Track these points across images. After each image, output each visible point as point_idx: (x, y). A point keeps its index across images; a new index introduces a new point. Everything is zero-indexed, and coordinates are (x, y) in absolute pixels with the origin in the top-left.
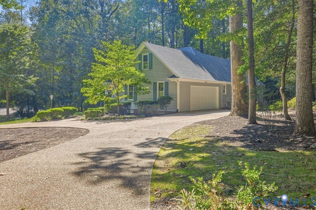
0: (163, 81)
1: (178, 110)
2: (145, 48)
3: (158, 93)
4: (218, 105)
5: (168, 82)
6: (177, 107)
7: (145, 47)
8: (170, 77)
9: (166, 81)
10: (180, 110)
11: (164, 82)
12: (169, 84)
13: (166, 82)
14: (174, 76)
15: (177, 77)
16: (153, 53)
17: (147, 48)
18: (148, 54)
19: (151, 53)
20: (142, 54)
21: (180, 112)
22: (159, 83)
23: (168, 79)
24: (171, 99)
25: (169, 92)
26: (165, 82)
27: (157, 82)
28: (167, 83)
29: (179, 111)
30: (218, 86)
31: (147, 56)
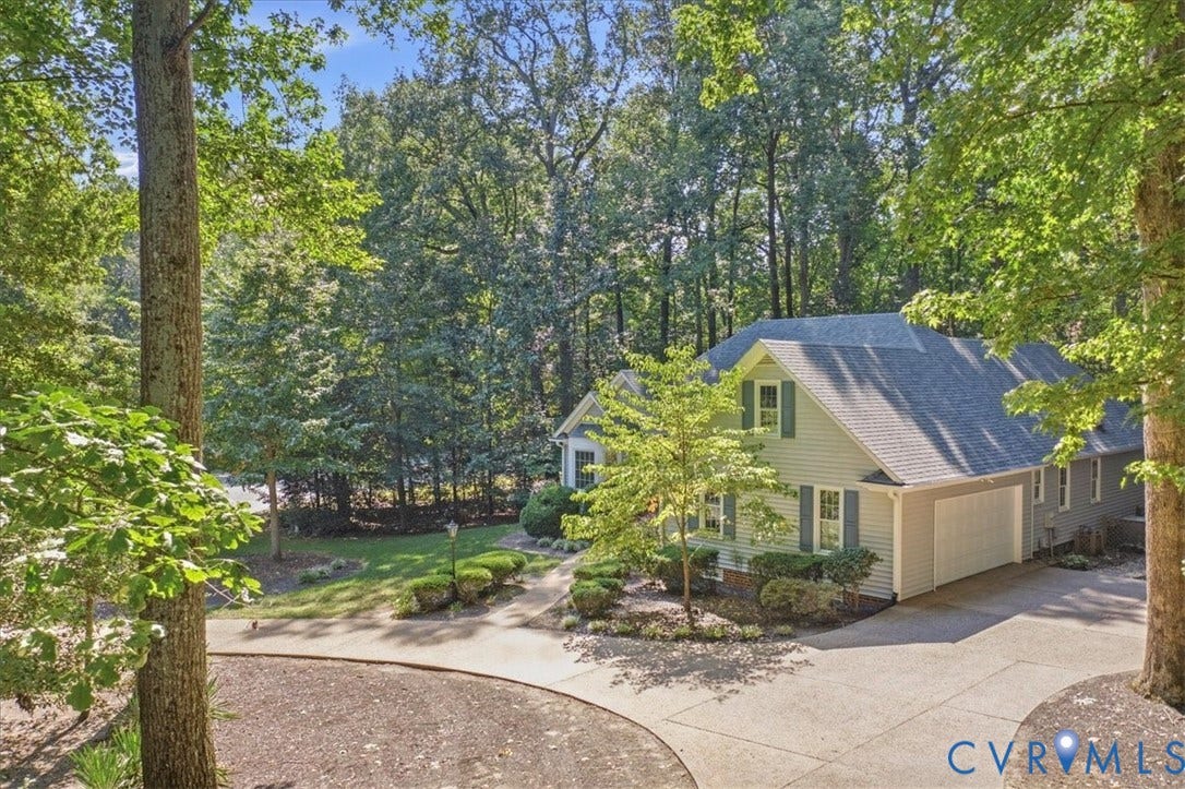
0: (838, 485)
1: (897, 594)
2: (768, 360)
3: (819, 530)
4: (1020, 550)
5: (858, 492)
6: (892, 585)
7: (767, 356)
9: (848, 488)
10: (902, 595)
11: (841, 491)
12: (860, 500)
13: (850, 492)
14: (883, 478)
15: (896, 484)
16: (798, 383)
17: (775, 363)
18: (778, 383)
19: (789, 380)
20: (756, 381)
21: (903, 601)
22: (823, 492)
23: (857, 483)
24: (873, 558)
26: (846, 492)
27: (812, 488)
28: (853, 498)
29: (899, 599)
31: (775, 389)
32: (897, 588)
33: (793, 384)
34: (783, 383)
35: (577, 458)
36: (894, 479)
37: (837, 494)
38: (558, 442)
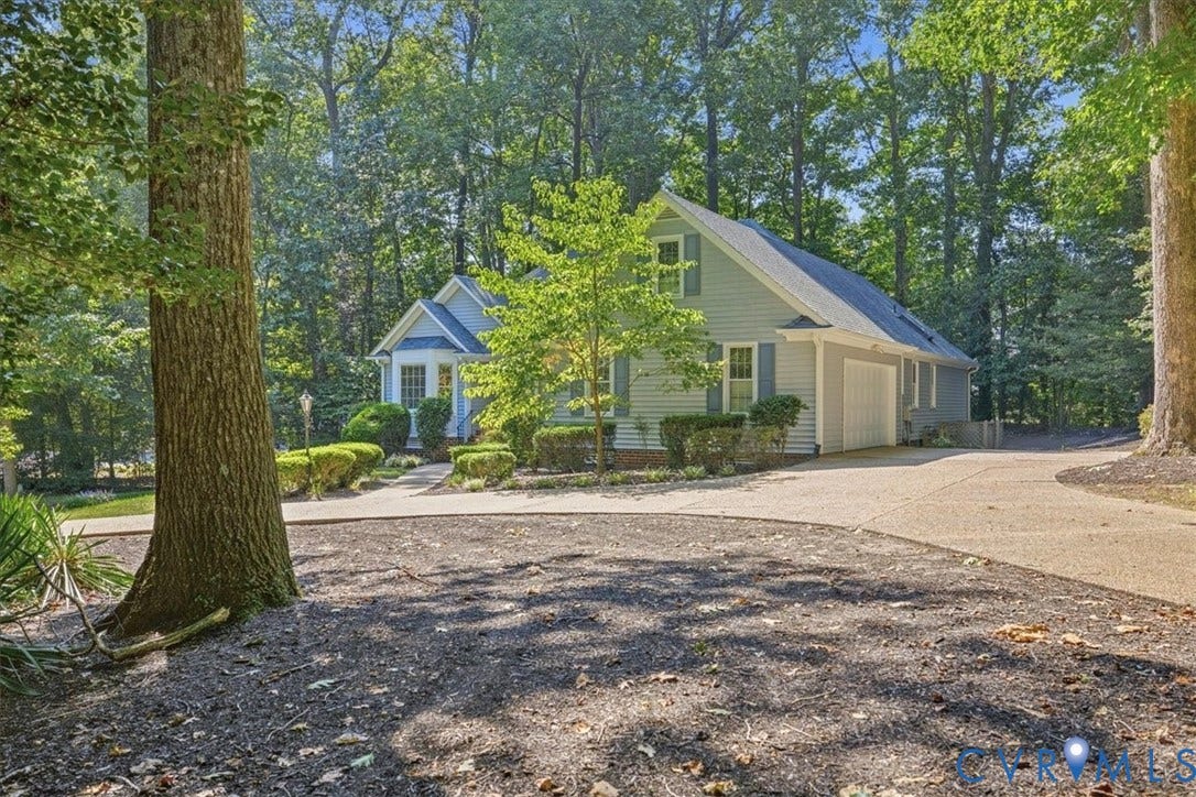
0: (752, 339)
1: (819, 446)
2: (670, 214)
3: (729, 388)
5: (773, 345)
6: (814, 437)
7: (669, 211)
8: (786, 323)
9: (764, 341)
10: (827, 448)
11: (755, 345)
12: (777, 353)
13: (766, 345)
14: (804, 322)
15: (820, 327)
16: (704, 234)
17: (679, 216)
18: (680, 238)
19: (692, 232)
20: (653, 239)
21: (825, 455)
22: (733, 351)
23: (779, 331)
25: (777, 381)
26: (760, 346)
27: (721, 346)
28: (768, 351)
29: (822, 451)
30: (893, 364)
31: (676, 244)
32: (820, 441)
33: (698, 236)
34: (686, 238)
35: (403, 373)
36: (819, 322)
37: (749, 350)
38: (377, 360)
